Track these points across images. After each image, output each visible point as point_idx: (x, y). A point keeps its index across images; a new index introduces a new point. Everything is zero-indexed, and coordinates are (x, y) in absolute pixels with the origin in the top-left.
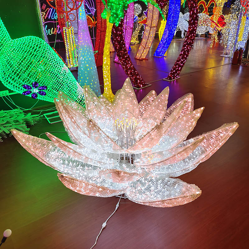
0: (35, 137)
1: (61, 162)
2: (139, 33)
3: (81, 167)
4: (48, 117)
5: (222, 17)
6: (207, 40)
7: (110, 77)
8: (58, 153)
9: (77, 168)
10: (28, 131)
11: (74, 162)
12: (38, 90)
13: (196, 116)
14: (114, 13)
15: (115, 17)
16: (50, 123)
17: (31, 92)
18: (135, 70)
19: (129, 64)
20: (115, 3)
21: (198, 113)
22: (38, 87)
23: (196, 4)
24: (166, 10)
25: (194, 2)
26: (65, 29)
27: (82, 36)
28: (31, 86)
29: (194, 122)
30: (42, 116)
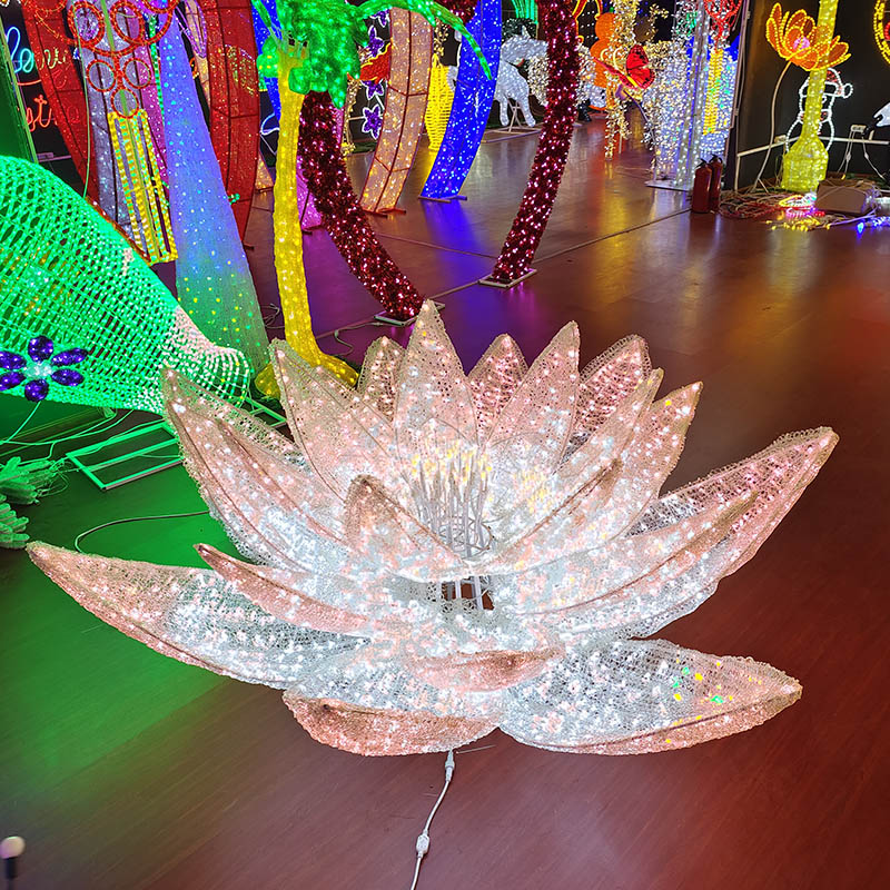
0: (118, 561)
1: (225, 637)
2: (351, 113)
3: (300, 648)
4: (87, 465)
5: (637, 53)
6: (585, 129)
7: (304, 291)
8: (207, 607)
9: (285, 651)
10: (20, 528)
11: (265, 632)
12: (52, 366)
13: (678, 417)
14: (323, 60)
15: (328, 74)
16: (101, 485)
17: (21, 377)
18: (385, 257)
19: (365, 236)
20: (321, 23)
21: (683, 406)
22: (51, 354)
23: (567, 14)
24: (442, 31)
25: (563, 7)
26: (116, 120)
27: (182, 143)
28: (25, 354)
29: (675, 437)
30: (62, 461)
